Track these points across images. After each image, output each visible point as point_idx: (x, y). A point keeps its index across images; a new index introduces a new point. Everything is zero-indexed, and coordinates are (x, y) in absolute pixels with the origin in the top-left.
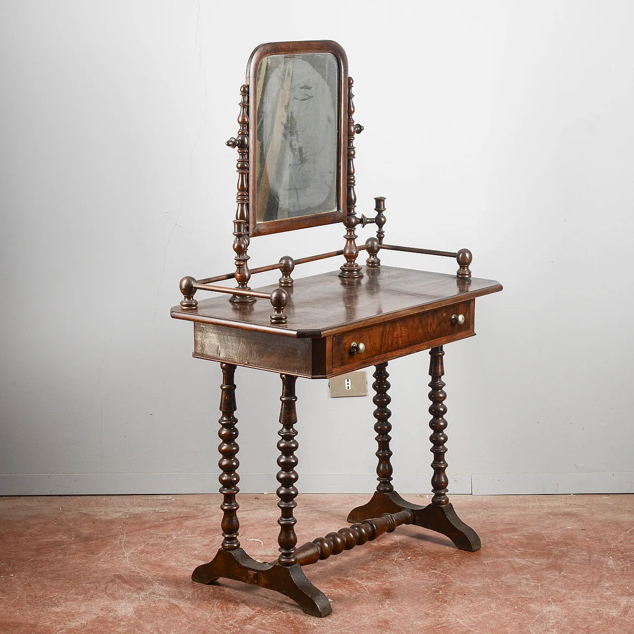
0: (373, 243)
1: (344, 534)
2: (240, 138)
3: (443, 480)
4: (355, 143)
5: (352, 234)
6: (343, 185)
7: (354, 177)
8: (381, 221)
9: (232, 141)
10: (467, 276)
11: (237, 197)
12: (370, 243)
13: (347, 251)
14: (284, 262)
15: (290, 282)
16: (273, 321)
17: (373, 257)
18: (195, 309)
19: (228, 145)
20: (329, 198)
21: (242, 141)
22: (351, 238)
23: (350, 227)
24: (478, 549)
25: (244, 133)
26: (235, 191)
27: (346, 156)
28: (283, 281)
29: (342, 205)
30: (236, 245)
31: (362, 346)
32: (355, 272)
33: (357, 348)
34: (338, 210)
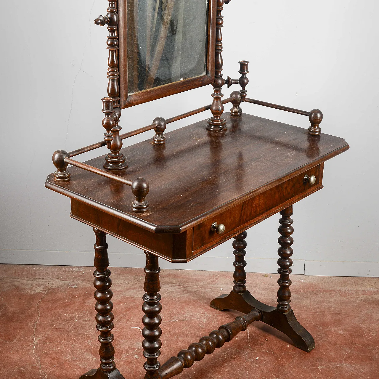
0: (236, 97)
1: (205, 342)
2: (109, 16)
3: (287, 295)
4: (223, 13)
5: (219, 94)
6: (212, 52)
7: (222, 44)
8: (245, 82)
9: (100, 20)
10: (317, 133)
11: (108, 73)
12: (234, 96)
13: (214, 108)
14: (157, 122)
15: (162, 140)
16: (134, 210)
17: (236, 108)
18: (67, 181)
19: (96, 23)
20: (198, 64)
21: (111, 19)
22: (217, 97)
23: (217, 87)
24: (313, 349)
25: (114, 10)
26: (105, 67)
27: (215, 25)
28: (156, 139)
29: (210, 69)
30: (105, 122)
31: (222, 227)
32: (220, 126)
33: (217, 229)
34: (206, 74)
